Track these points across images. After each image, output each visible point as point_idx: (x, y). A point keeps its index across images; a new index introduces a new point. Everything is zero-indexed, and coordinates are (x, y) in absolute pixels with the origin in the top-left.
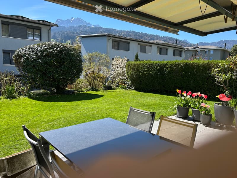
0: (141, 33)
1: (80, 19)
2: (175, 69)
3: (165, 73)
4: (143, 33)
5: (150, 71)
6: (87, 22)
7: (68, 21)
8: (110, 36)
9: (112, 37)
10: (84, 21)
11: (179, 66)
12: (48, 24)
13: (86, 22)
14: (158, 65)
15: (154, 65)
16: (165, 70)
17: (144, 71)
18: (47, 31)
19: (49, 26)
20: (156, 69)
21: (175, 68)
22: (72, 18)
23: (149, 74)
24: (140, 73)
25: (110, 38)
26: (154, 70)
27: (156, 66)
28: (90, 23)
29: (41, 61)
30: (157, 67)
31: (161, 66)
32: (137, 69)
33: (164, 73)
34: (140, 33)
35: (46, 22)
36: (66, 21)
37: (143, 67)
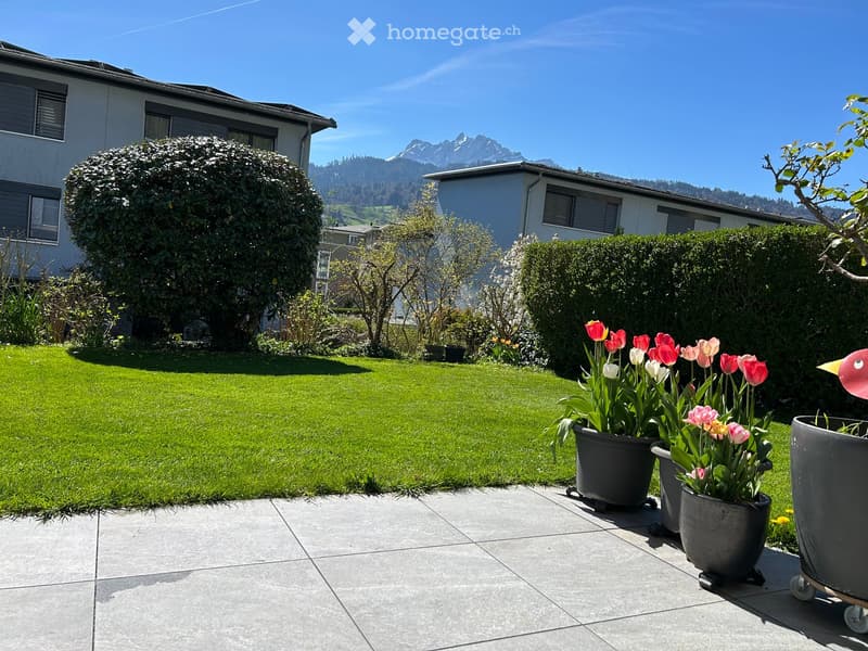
0: (712, 189)
1: (488, 139)
2: (727, 269)
3: (678, 290)
4: (723, 190)
5: (610, 283)
6: (512, 151)
7: (448, 147)
8: (537, 173)
9: (545, 175)
10: (500, 146)
11: (743, 251)
12: (302, 117)
13: (507, 150)
14: (649, 249)
15: (628, 251)
16: (679, 273)
17: (584, 279)
18: (298, 145)
19: (304, 123)
20: (637, 267)
21: (724, 264)
22: (461, 137)
23: (606, 292)
24: (568, 289)
25: (535, 178)
26: (628, 275)
27: (637, 254)
28: (519, 153)
29: (126, 203)
30: (640, 261)
31: (659, 254)
32: (561, 270)
33: (674, 289)
34: (708, 190)
35: (295, 109)
36: (437, 146)
37: (586, 260)
